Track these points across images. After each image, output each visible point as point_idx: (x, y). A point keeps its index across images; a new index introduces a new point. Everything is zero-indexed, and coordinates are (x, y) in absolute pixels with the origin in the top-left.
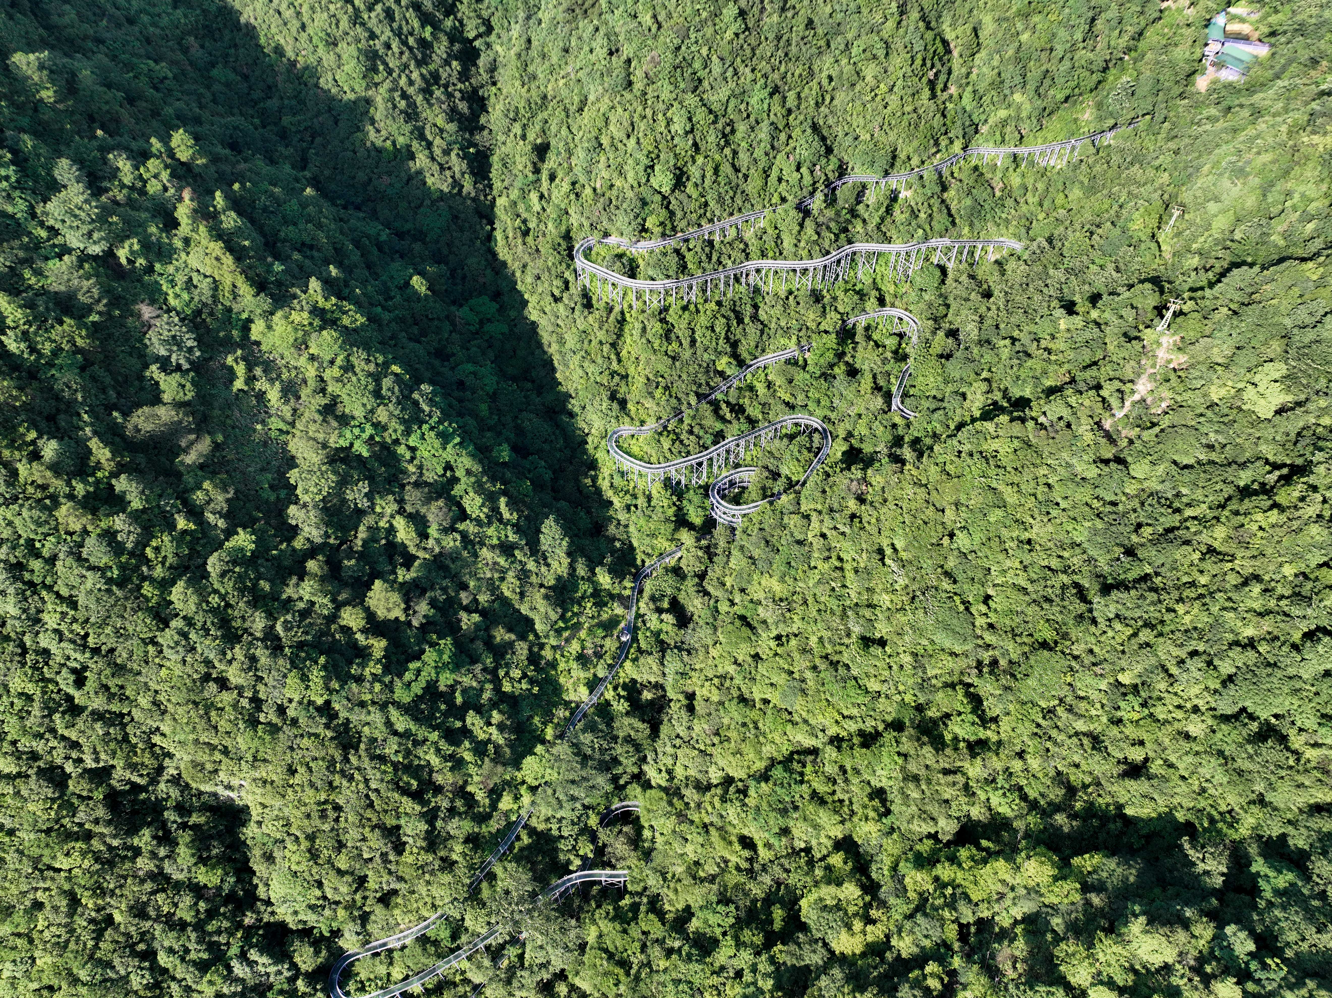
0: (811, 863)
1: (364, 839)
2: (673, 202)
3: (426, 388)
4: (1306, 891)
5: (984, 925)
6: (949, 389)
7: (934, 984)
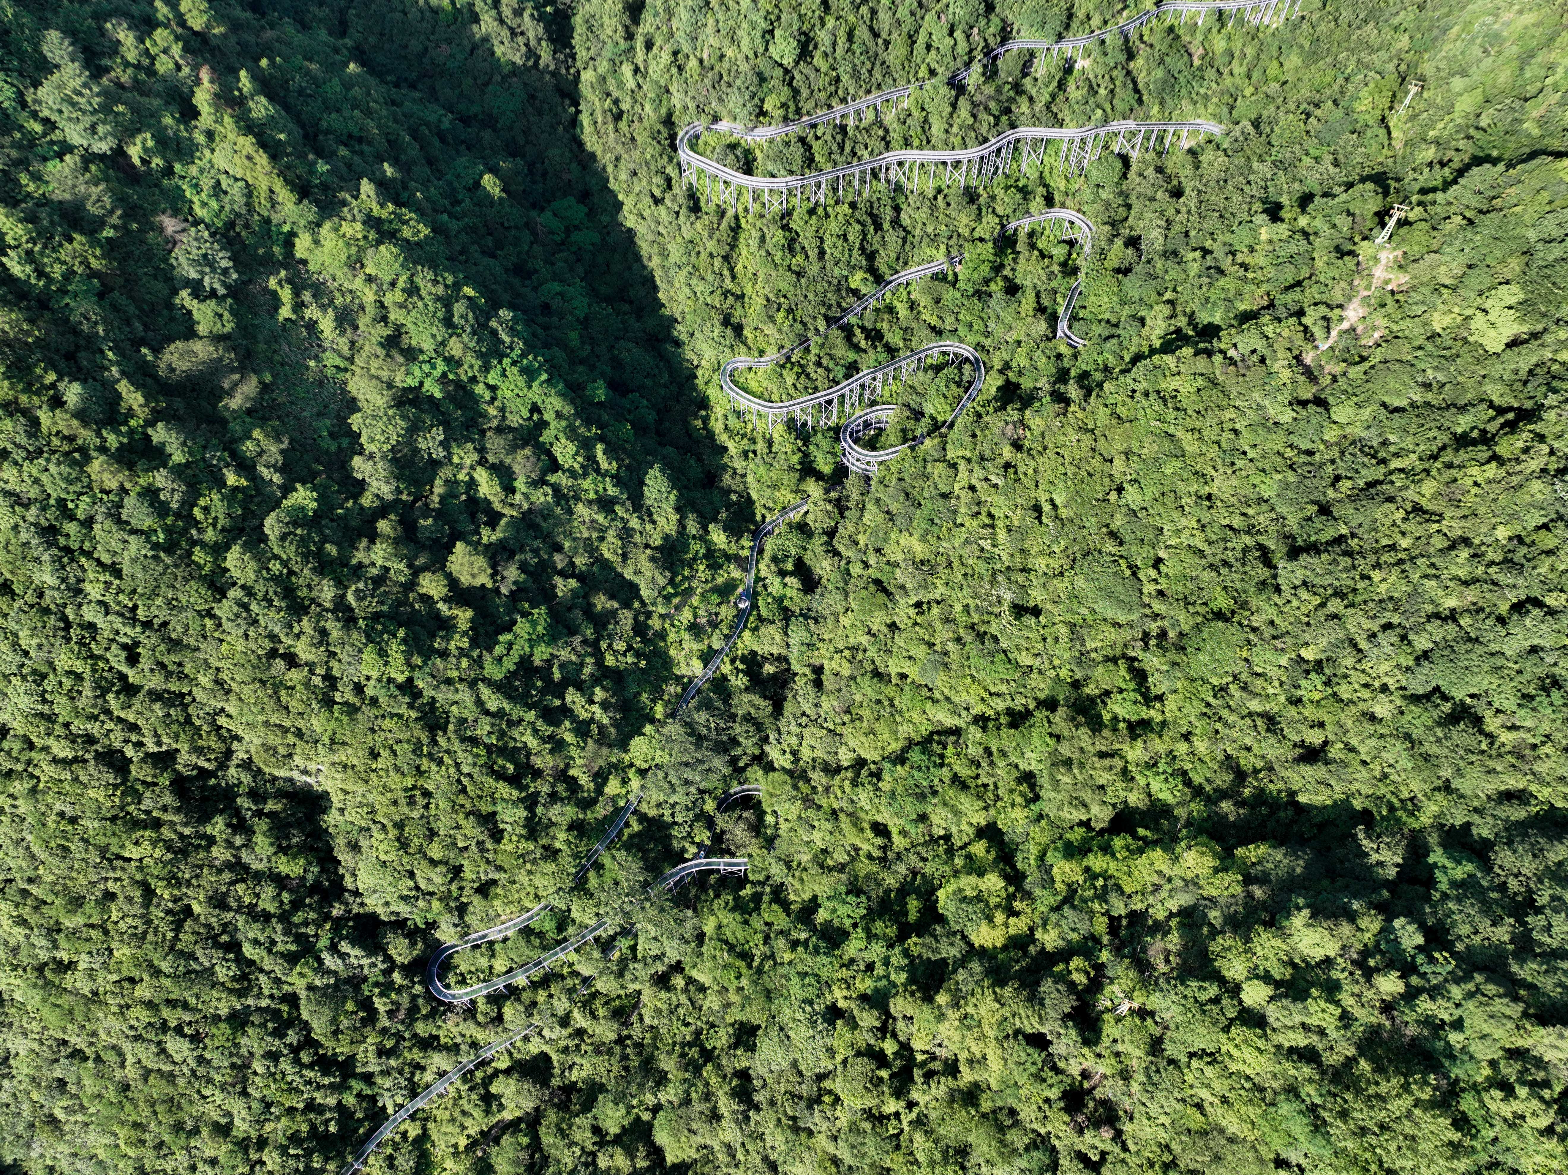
0: (950, 852)
1: (458, 827)
2: (798, 76)
3: (505, 314)
4: (1484, 883)
5: (1134, 916)
6: (1126, 311)
7: (1079, 978)
